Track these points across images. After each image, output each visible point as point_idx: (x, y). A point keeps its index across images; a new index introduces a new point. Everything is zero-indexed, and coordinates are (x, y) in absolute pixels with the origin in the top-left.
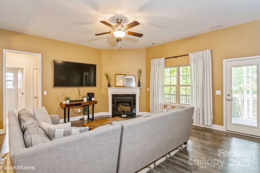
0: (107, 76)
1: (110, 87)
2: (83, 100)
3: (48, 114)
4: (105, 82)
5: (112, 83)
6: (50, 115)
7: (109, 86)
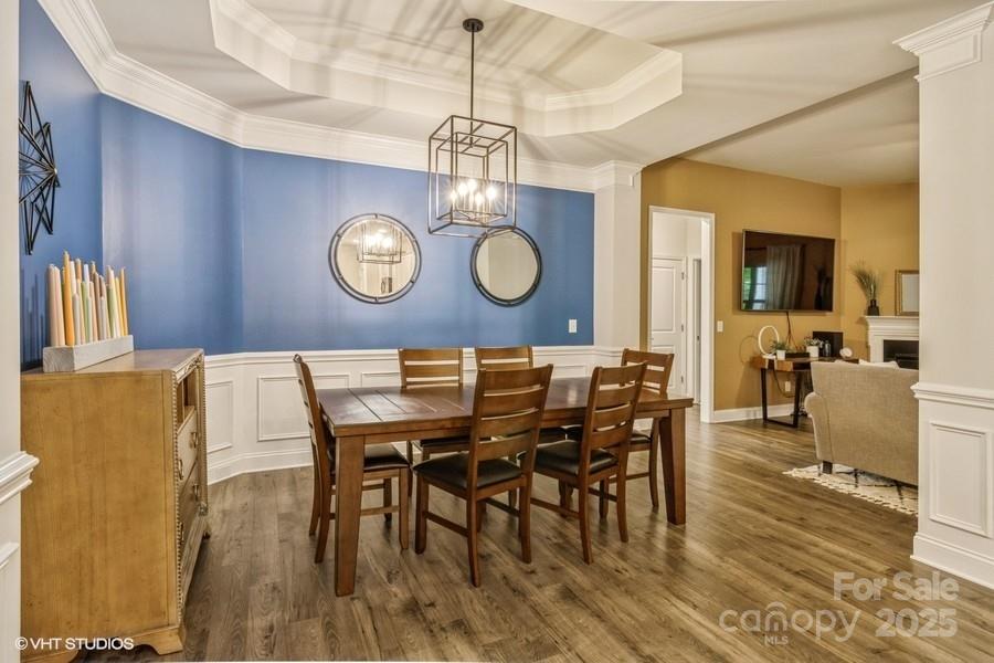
1: (879, 314)
2: (808, 355)
5: (884, 300)
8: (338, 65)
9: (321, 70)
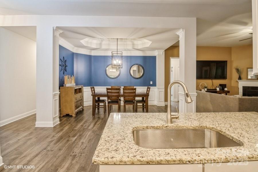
0: (238, 70)
1: (241, 80)
2: (216, 90)
3: (196, 89)
4: (235, 75)
5: (242, 76)
6: (197, 91)
7: (240, 78)
8: (103, 43)
9: (101, 44)
